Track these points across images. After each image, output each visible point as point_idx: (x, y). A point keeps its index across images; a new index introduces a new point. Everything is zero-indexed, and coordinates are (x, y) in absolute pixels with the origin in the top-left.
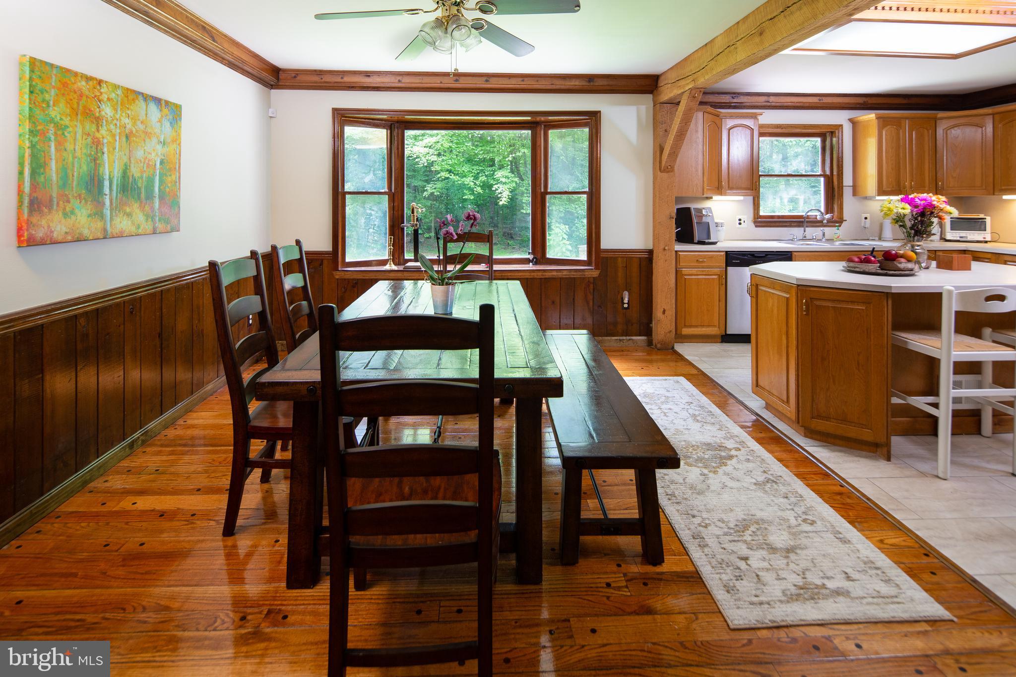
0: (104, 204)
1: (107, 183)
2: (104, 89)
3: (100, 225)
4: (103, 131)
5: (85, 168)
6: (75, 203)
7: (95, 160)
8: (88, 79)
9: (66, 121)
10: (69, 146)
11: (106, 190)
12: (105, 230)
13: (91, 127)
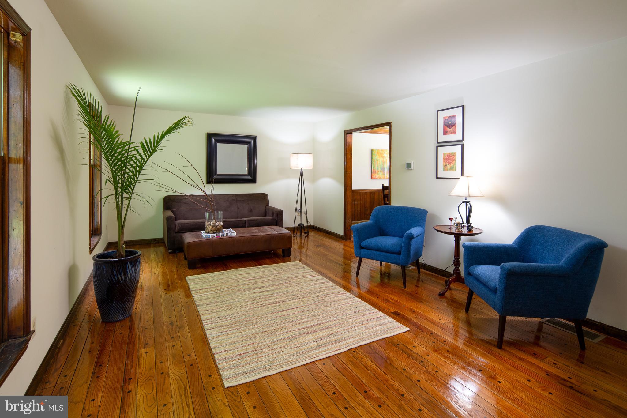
0: (385, 172)
1: (385, 169)
2: (385, 151)
3: (384, 176)
4: (385, 159)
5: (381, 166)
6: (379, 172)
7: (383, 164)
8: (382, 150)
9: (378, 158)
10: (379, 163)
11: (385, 170)
12: (385, 177)
13: (382, 159)
